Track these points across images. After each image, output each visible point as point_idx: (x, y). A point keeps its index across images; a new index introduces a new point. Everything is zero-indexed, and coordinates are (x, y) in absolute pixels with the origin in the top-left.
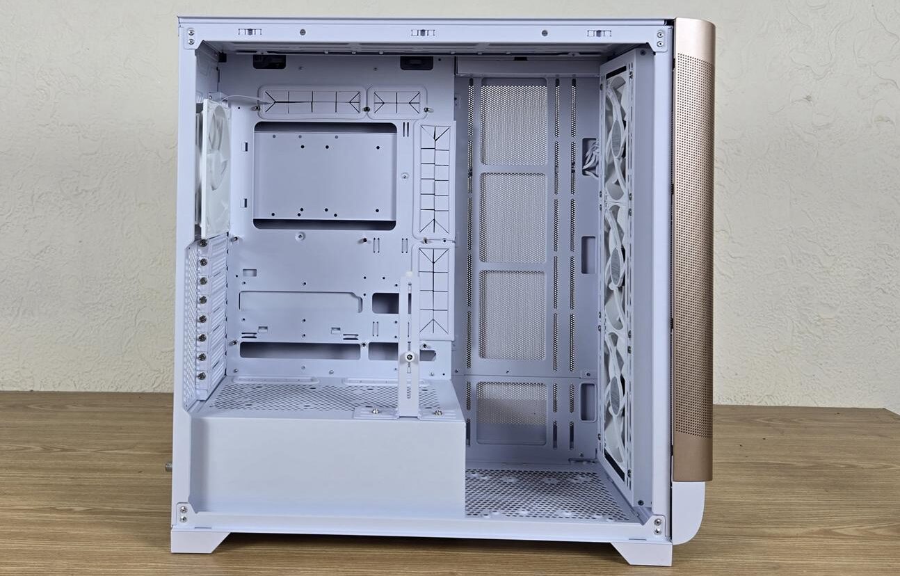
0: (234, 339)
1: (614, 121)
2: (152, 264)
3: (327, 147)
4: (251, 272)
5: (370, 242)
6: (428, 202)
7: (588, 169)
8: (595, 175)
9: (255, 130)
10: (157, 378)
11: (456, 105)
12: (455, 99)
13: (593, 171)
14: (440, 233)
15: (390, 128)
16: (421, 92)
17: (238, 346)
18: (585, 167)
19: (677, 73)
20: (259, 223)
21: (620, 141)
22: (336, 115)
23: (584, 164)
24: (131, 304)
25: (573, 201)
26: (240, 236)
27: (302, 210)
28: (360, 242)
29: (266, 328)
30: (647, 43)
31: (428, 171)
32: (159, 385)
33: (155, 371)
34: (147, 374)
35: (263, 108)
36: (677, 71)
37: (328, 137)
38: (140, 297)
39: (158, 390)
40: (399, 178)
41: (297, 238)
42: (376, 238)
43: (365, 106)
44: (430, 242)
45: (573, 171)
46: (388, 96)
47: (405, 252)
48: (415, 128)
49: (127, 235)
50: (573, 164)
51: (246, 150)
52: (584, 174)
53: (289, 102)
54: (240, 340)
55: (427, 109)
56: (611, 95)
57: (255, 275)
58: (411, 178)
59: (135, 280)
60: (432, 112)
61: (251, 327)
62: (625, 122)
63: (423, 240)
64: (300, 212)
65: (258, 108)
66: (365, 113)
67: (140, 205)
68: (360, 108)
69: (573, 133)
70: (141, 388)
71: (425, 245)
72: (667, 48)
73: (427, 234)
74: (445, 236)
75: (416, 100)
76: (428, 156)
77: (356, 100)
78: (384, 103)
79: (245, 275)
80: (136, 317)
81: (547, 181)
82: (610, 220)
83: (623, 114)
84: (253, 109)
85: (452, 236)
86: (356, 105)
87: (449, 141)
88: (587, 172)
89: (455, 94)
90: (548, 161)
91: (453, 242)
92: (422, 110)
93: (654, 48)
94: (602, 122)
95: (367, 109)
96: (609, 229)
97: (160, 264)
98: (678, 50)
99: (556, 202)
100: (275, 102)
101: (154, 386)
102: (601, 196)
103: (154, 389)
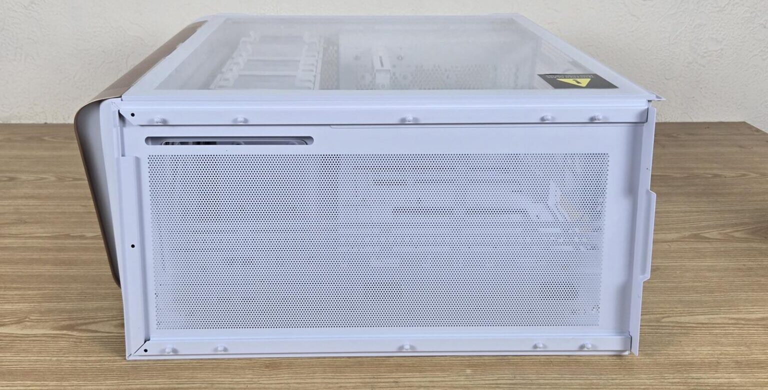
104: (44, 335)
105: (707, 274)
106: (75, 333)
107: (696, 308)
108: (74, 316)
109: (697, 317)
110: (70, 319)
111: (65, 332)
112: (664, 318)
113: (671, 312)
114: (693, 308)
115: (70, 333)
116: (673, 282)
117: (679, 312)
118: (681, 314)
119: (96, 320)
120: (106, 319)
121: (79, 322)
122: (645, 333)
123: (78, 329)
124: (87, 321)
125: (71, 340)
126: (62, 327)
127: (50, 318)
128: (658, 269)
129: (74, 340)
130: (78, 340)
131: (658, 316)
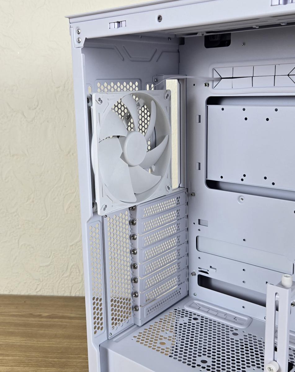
2: (27, 201)
10: (38, 285)
24: (14, 232)
32: (40, 290)
33: (36, 280)
34: (31, 282)
38: (20, 226)
39: (40, 294)
49: (5, 180)
59: (15, 214)
67: (13, 156)
70: (27, 292)
80: (19, 240)
97: (33, 202)
101: (37, 290)
103: (37, 292)
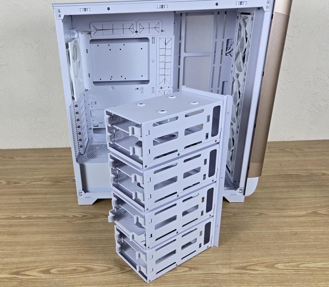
0: (90, 127)
1: (242, 37)
3: (120, 49)
4: (94, 103)
5: (139, 89)
6: (162, 72)
7: (227, 53)
8: (230, 55)
9: (90, 43)
11: (174, 26)
12: (174, 23)
13: (230, 53)
14: (167, 84)
15: (146, 39)
16: (160, 23)
17: (92, 130)
18: (227, 52)
19: (273, 22)
20: (95, 83)
21: (243, 47)
22: (124, 35)
23: (226, 51)
25: (221, 67)
26: (88, 89)
27: (112, 77)
28: (136, 89)
29: (102, 123)
30: (262, 7)
31: (162, 59)
35: (92, 33)
36: (273, 20)
37: (120, 45)
40: (151, 62)
41: (111, 89)
42: (142, 88)
43: (135, 31)
44: (163, 88)
45: (222, 54)
46: (146, 26)
47: (153, 93)
48: (157, 40)
50: (222, 50)
51: (87, 53)
52: (226, 55)
53: (103, 30)
54: (93, 128)
55: (162, 31)
56: (242, 23)
57: (96, 104)
58: (155, 62)
60: (164, 32)
61: (96, 123)
62: (247, 38)
63: (160, 87)
64: (111, 78)
65: (90, 33)
66: (136, 33)
68: (133, 32)
69: (223, 38)
71: (161, 90)
72: (270, 9)
73: (162, 85)
74: (169, 86)
75: (157, 26)
76: (162, 52)
77: (132, 27)
78: (144, 28)
79: (92, 104)
81: (211, 58)
82: (235, 78)
83: (246, 34)
84: (88, 34)
85: (172, 85)
86: (132, 30)
87: (171, 45)
88: (227, 54)
89: (174, 21)
90: (212, 50)
91: (172, 88)
92: (160, 31)
93: (265, 9)
94: (236, 34)
95: (136, 32)
96: (234, 81)
98: (275, 10)
99: (214, 67)
100: (97, 30)
102: (232, 67)
104: (6, 278)
105: (321, 237)
106: (20, 277)
107: (316, 258)
108: (19, 266)
109: (317, 264)
110: (17, 268)
111: (15, 276)
112: (300, 264)
113: (304, 261)
114: (315, 258)
115: (17, 276)
116: (305, 242)
117: (308, 261)
118: (309, 262)
119: (29, 269)
120: (33, 268)
121: (21, 270)
122: (292, 274)
123: (20, 274)
124: (25, 269)
125: (18, 281)
126: (13, 273)
127: (8, 267)
128: (297, 233)
129: (19, 281)
130: (21, 281)
131: (298, 263)
